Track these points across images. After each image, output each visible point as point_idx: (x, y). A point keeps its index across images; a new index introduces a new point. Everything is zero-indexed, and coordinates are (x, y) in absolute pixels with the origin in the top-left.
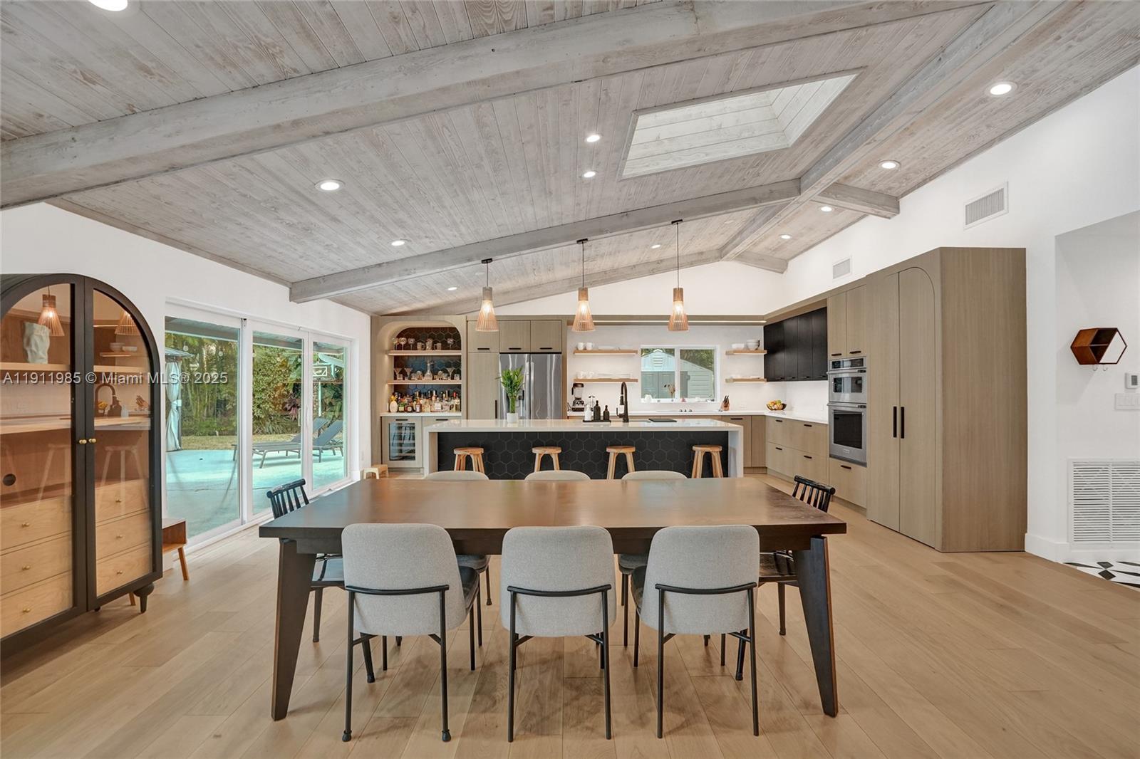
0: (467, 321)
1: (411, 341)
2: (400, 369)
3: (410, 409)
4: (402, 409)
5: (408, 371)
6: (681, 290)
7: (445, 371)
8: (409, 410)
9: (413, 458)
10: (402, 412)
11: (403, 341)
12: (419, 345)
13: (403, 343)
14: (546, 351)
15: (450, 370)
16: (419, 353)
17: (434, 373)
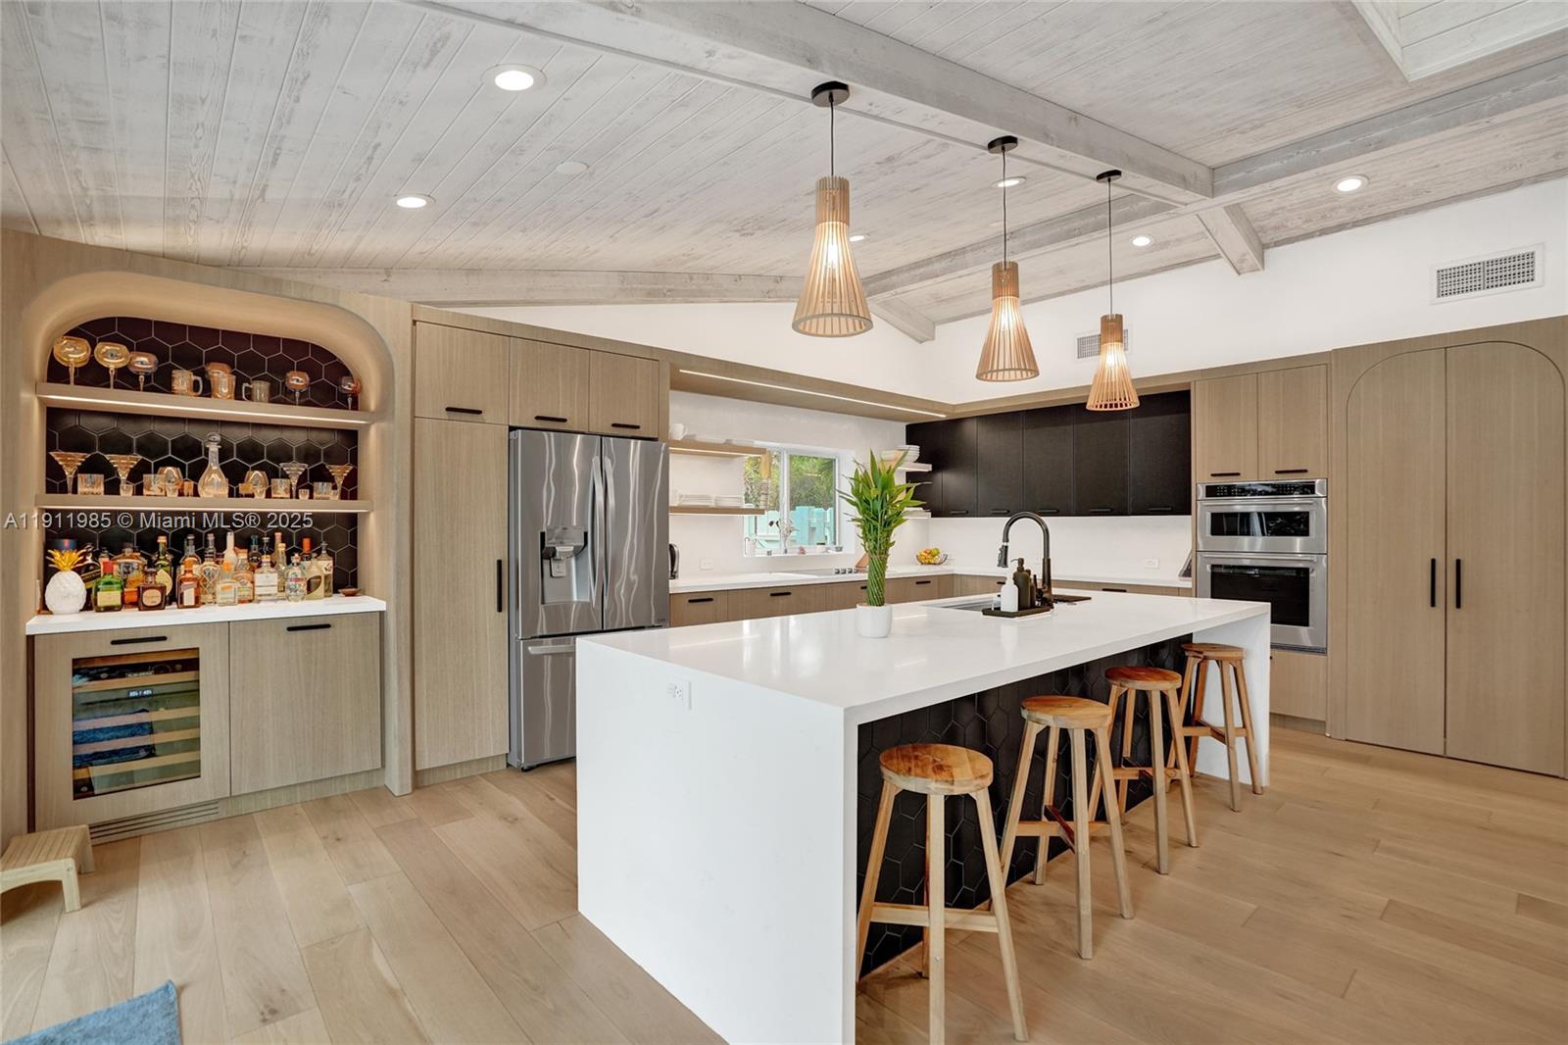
0: (414, 322)
1: (144, 362)
2: (79, 458)
3: (152, 597)
4: (108, 596)
5: (123, 464)
6: (1119, 318)
7: (273, 473)
8: (147, 602)
9: (193, 770)
10: (109, 609)
11: (112, 357)
12: (183, 379)
13: (112, 364)
14: (625, 430)
15: (295, 469)
16: (181, 402)
17: (235, 476)
